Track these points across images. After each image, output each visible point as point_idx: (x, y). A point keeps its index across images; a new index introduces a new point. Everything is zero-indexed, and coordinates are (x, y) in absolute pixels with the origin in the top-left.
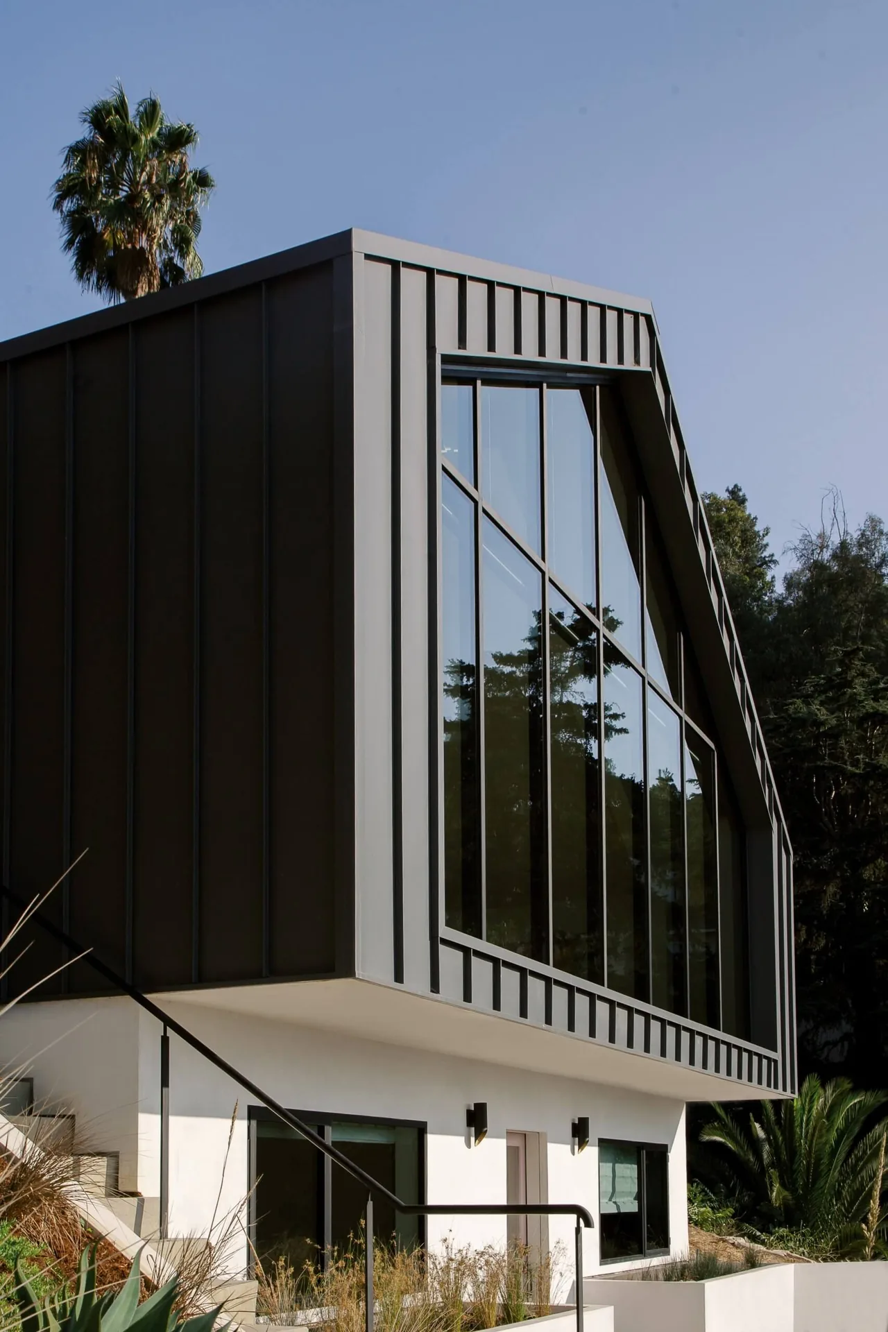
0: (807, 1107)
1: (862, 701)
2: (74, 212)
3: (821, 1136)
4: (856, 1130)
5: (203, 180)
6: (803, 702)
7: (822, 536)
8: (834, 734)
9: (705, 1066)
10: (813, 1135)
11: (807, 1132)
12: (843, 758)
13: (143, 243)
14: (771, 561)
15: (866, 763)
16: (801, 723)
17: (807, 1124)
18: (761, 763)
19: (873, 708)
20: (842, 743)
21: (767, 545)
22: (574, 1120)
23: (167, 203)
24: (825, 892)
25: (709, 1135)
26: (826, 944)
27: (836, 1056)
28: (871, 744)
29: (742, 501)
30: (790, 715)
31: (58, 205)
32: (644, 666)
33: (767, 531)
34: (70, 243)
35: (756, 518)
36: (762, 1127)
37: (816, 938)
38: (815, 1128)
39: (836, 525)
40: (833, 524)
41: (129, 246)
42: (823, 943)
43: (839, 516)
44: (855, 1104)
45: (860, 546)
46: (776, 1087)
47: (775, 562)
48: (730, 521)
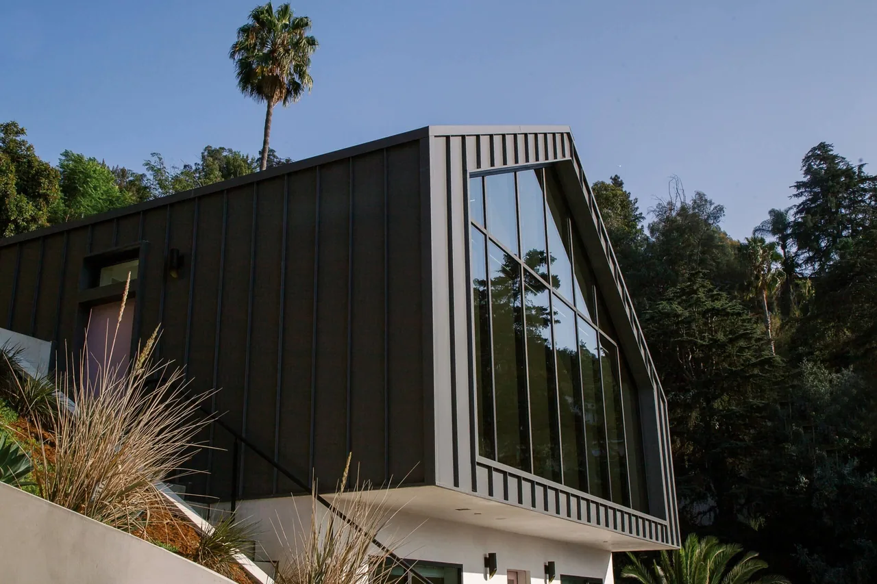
0: (690, 556)
1: (704, 302)
2: (242, 59)
3: (700, 574)
4: (722, 569)
5: (312, 42)
6: (667, 303)
7: (670, 203)
8: (688, 322)
9: (623, 530)
10: (695, 572)
11: (691, 572)
12: (695, 336)
13: (278, 71)
14: (640, 217)
15: (709, 338)
16: (667, 315)
17: (690, 566)
18: (644, 352)
19: (712, 306)
20: (694, 326)
21: (637, 208)
22: (545, 563)
23: (292, 53)
24: (690, 416)
25: (628, 573)
26: (694, 449)
27: (707, 521)
28: (711, 327)
29: (621, 184)
30: (659, 311)
31: (232, 55)
32: (575, 306)
33: (636, 200)
34: (239, 74)
35: (629, 193)
36: (663, 569)
37: (687, 446)
38: (696, 568)
39: (679, 197)
40: (677, 196)
41: (270, 74)
42: (692, 448)
43: (680, 192)
44: (720, 553)
45: (694, 208)
46: (667, 542)
47: (643, 218)
48: (613, 197)
